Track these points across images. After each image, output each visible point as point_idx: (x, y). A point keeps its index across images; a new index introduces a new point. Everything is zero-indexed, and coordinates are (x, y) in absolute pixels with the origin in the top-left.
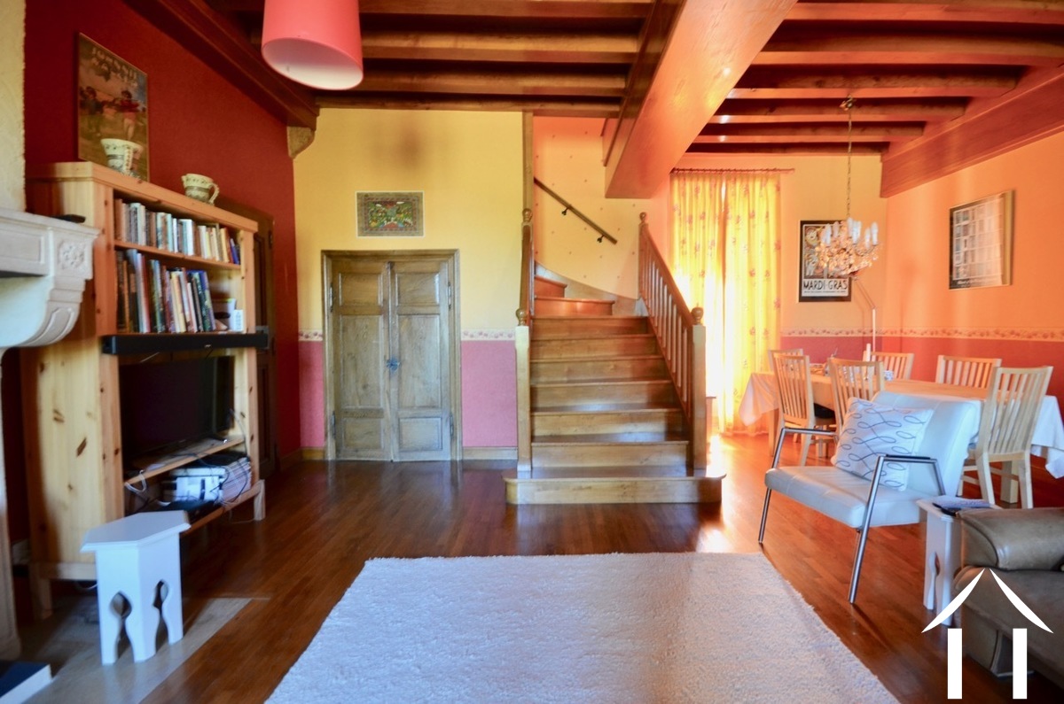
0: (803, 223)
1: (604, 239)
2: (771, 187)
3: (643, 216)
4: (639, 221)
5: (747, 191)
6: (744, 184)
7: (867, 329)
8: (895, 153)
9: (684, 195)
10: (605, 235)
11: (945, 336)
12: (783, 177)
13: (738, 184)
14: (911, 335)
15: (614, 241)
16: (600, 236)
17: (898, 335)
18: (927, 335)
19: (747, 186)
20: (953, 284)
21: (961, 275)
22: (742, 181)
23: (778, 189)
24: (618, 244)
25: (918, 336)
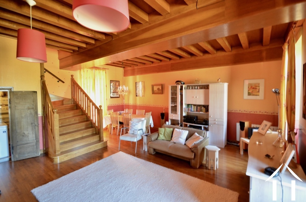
0: (110, 81)
1: (60, 81)
2: (104, 72)
3: (72, 76)
4: (71, 77)
5: (99, 72)
6: (99, 70)
7: (123, 103)
8: (126, 69)
9: (84, 71)
10: (60, 80)
11: (136, 105)
12: (107, 70)
13: (97, 70)
14: (130, 104)
15: (63, 82)
16: (58, 80)
17: (128, 104)
18: (133, 105)
19: (99, 71)
20: (137, 96)
21: (138, 95)
22: (98, 70)
23: (106, 73)
24: (65, 83)
25: (131, 105)
